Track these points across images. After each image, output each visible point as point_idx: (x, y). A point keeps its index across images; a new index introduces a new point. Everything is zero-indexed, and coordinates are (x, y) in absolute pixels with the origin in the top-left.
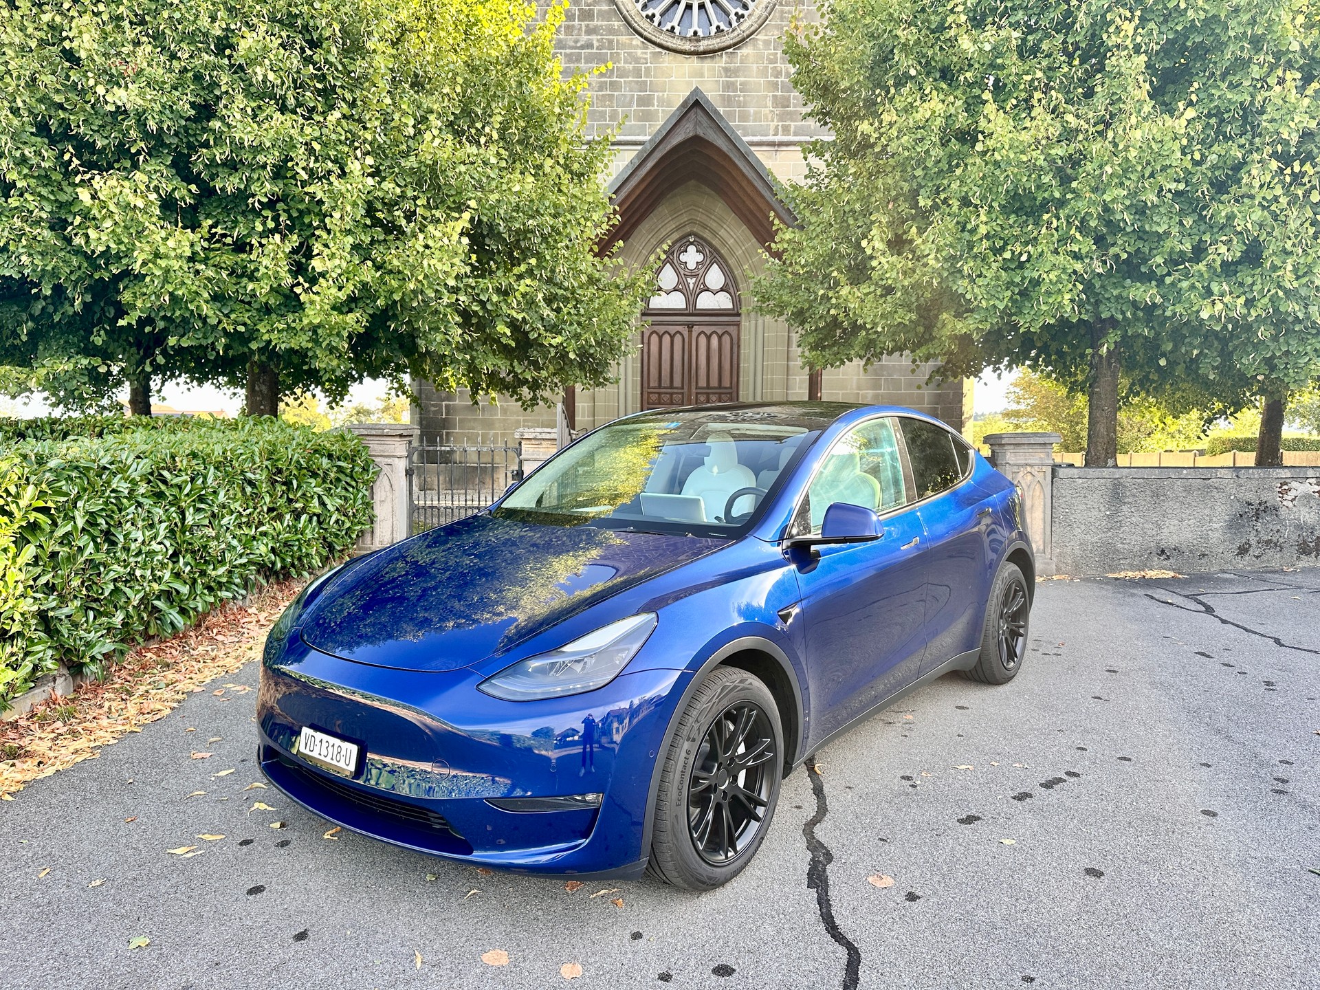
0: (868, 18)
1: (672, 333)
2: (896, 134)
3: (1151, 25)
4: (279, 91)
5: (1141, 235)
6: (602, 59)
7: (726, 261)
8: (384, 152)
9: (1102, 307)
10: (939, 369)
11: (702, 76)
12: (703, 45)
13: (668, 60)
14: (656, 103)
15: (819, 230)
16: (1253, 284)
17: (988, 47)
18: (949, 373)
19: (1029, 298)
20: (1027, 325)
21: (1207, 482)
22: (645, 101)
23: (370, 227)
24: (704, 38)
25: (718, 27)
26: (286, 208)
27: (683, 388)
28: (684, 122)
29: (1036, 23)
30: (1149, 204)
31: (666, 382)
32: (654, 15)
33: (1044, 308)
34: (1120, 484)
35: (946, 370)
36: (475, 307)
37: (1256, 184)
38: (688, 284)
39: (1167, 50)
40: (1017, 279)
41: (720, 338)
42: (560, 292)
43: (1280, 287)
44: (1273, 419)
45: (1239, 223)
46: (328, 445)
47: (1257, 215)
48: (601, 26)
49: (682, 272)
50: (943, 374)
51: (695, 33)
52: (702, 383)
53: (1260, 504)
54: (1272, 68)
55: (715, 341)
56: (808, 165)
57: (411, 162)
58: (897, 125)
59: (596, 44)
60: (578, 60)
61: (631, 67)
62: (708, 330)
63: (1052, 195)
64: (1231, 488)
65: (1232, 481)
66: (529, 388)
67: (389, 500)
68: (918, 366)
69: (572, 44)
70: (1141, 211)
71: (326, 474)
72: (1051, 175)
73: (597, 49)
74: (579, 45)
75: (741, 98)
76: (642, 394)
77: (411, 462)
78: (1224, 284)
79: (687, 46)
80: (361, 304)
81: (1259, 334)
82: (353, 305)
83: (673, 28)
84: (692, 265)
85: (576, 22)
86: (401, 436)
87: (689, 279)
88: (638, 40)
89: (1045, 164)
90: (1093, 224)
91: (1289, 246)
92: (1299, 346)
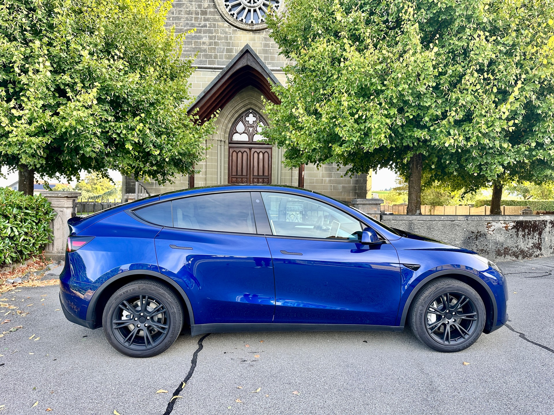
0: (299, 6)
1: (242, 151)
2: (307, 59)
3: (422, 10)
4: (10, 31)
5: (420, 107)
6: (210, 32)
7: (266, 121)
8: (66, 62)
9: (404, 141)
10: (350, 169)
11: (254, 40)
12: (255, 27)
13: (240, 33)
14: (234, 52)
15: (285, 105)
16: (469, 131)
17: (351, 20)
18: (354, 171)
19: (368, 135)
20: (367, 149)
21: (453, 222)
22: (229, 51)
23: (59, 97)
24: (255, 24)
25: (262, 20)
26: (13, 86)
27: (247, 176)
28: (242, 59)
29: (375, 10)
30: (422, 93)
31: (239, 173)
32: (234, 14)
33: (374, 141)
34: (412, 223)
35: (353, 170)
36: (114, 136)
37: (468, 83)
38: (250, 130)
39: (431, 22)
40: (363, 127)
41: (263, 154)
42: (164, 130)
43: (480, 132)
44: (497, 192)
45: (461, 102)
46: (18, 202)
47: (469, 98)
48: (211, 18)
49: (247, 125)
50: (352, 171)
51: (252, 22)
52: (256, 173)
53: (478, 233)
54: (475, 30)
55: (261, 155)
56: (287, 77)
57: (79, 67)
58: (308, 55)
59: (208, 25)
60: (200, 32)
61: (223, 36)
62: (258, 151)
63: (377, 87)
64: (464, 225)
65: (464, 222)
66: (161, 175)
67: (61, 228)
68: (340, 167)
69: (198, 25)
70: (419, 96)
71: (15, 217)
72: (377, 78)
73: (209, 28)
74: (200, 26)
75: (272, 51)
76: (229, 178)
77: (74, 210)
78: (456, 130)
79: (248, 28)
80: (49, 133)
81: (473, 154)
82: (46, 134)
83: (242, 20)
84: (251, 122)
85: (200, 16)
86: (67, 197)
87: (250, 128)
88: (226, 24)
89: (373, 73)
90: (395, 101)
91: (483, 113)
92: (491, 160)
